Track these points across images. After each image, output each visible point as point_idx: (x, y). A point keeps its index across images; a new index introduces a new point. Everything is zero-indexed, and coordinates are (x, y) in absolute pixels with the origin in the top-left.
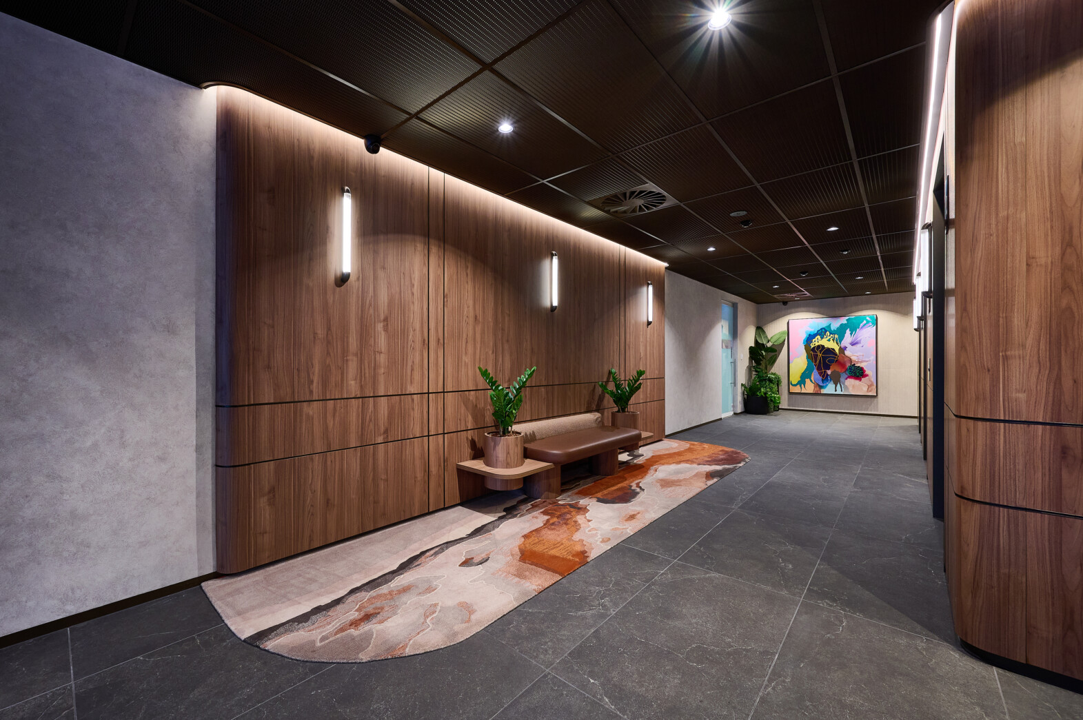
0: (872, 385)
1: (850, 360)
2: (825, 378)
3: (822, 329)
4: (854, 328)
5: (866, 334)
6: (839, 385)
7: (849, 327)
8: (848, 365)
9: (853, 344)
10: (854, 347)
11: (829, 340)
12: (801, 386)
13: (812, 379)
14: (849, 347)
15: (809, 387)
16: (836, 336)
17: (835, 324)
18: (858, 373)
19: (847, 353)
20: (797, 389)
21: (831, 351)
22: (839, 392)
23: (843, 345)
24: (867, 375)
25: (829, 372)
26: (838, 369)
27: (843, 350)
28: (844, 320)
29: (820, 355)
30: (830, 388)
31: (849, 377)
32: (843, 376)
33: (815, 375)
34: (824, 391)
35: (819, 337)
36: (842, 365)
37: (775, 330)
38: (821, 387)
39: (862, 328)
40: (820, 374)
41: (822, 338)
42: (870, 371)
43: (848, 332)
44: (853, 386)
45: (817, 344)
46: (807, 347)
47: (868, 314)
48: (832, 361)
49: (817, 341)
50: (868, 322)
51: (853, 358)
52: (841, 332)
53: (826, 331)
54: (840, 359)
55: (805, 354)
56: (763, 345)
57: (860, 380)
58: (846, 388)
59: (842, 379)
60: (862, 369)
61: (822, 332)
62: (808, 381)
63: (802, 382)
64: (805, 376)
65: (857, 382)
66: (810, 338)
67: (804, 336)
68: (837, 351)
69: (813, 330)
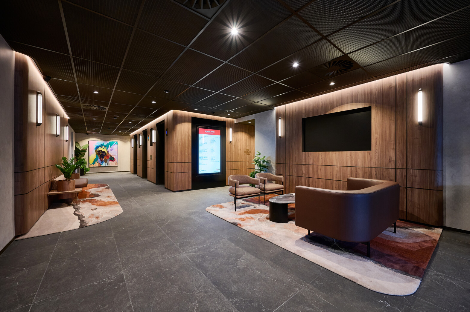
0: (116, 163)
1: (110, 155)
2: (102, 161)
3: (101, 145)
4: (111, 145)
5: (115, 147)
6: (107, 163)
7: (110, 144)
8: (110, 157)
9: (111, 150)
10: (111, 151)
11: (104, 149)
12: (94, 164)
13: (98, 162)
14: (110, 151)
15: (97, 165)
16: (106, 147)
17: (106, 143)
18: (113, 159)
19: (109, 153)
20: (92, 166)
21: (104, 152)
22: (107, 166)
23: (108, 150)
24: (115, 160)
25: (104, 159)
26: (107, 158)
27: (108, 152)
28: (108, 142)
29: (100, 153)
30: (104, 165)
31: (110, 161)
32: (108, 160)
33: (99, 160)
34: (102, 166)
35: (100, 147)
36: (108, 157)
37: (83, 144)
38: (101, 164)
39: (114, 145)
40: (101, 160)
41: (101, 148)
42: (116, 159)
43: (110, 146)
44: (111, 163)
45: (100, 150)
46: (96, 151)
47: (115, 141)
48: (104, 156)
49: (100, 149)
50: (115, 143)
51: (111, 155)
52: (107, 146)
53: (103, 145)
54: (107, 155)
55: (95, 153)
56: (79, 149)
57: (113, 161)
58: (109, 164)
59: (108, 161)
60: (114, 158)
61: (101, 146)
62: (96, 162)
63: (94, 163)
64: (95, 161)
65: (112, 162)
66: (97, 147)
67: (95, 147)
68: (106, 152)
69: (98, 145)
